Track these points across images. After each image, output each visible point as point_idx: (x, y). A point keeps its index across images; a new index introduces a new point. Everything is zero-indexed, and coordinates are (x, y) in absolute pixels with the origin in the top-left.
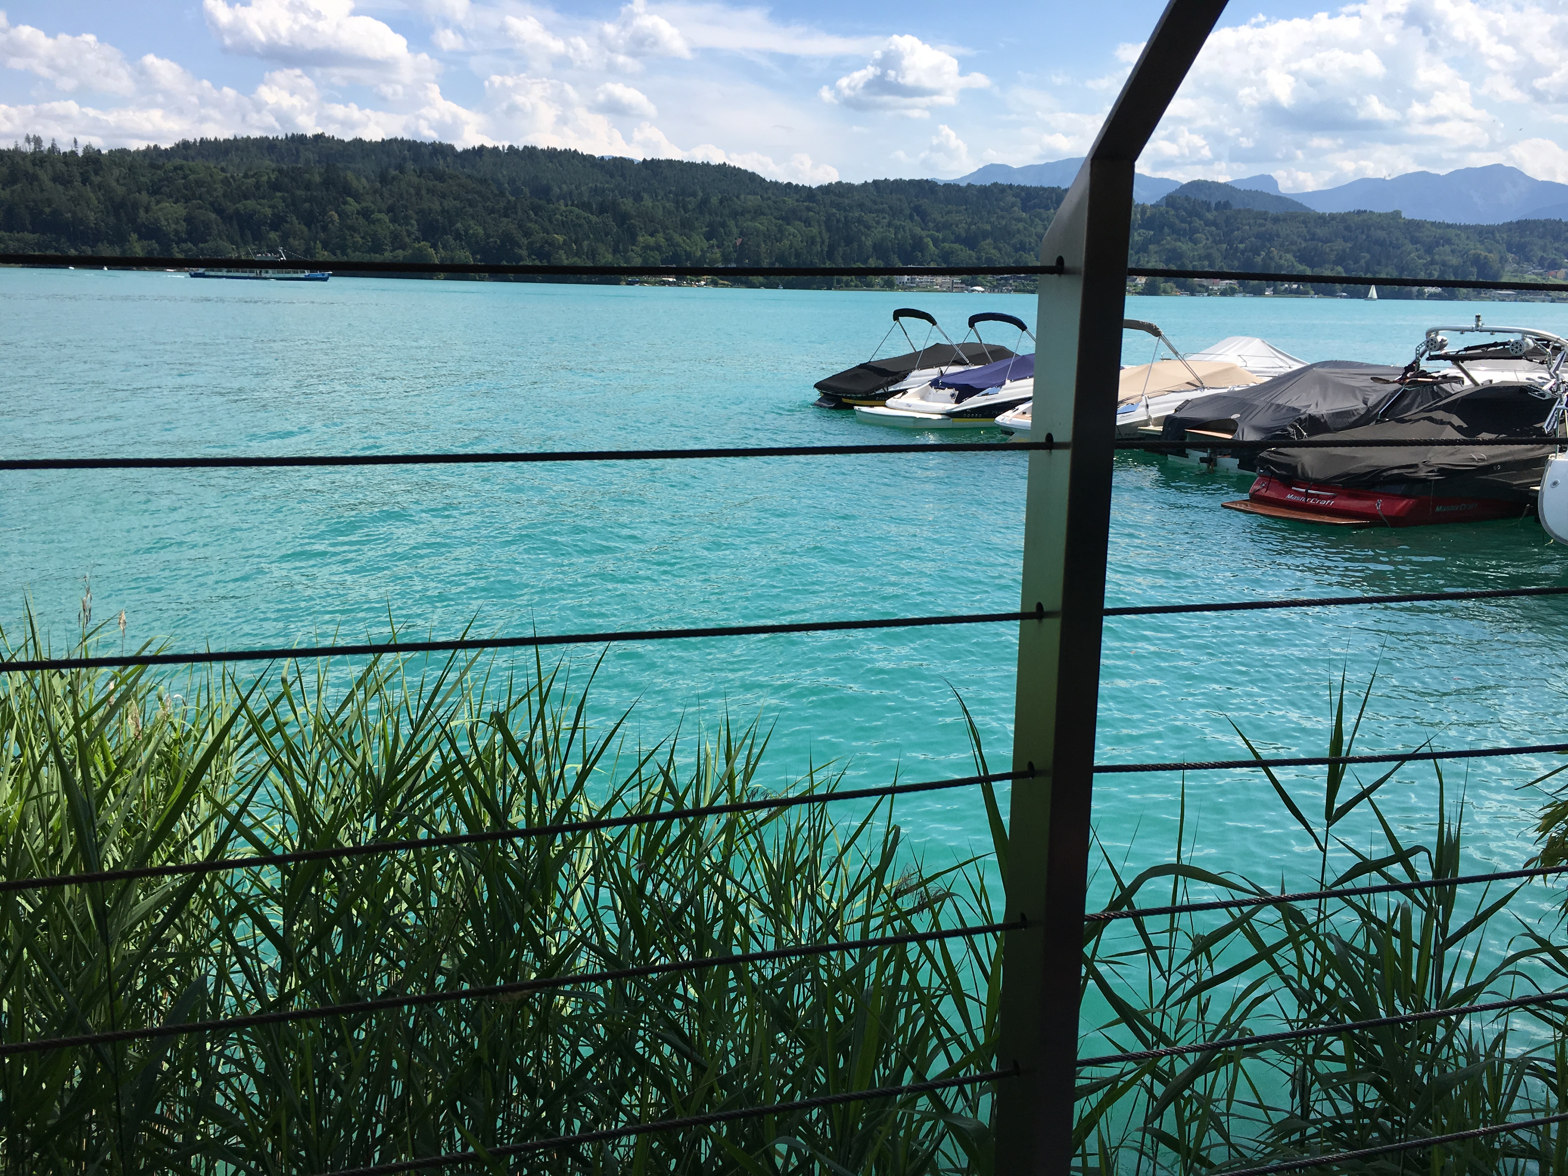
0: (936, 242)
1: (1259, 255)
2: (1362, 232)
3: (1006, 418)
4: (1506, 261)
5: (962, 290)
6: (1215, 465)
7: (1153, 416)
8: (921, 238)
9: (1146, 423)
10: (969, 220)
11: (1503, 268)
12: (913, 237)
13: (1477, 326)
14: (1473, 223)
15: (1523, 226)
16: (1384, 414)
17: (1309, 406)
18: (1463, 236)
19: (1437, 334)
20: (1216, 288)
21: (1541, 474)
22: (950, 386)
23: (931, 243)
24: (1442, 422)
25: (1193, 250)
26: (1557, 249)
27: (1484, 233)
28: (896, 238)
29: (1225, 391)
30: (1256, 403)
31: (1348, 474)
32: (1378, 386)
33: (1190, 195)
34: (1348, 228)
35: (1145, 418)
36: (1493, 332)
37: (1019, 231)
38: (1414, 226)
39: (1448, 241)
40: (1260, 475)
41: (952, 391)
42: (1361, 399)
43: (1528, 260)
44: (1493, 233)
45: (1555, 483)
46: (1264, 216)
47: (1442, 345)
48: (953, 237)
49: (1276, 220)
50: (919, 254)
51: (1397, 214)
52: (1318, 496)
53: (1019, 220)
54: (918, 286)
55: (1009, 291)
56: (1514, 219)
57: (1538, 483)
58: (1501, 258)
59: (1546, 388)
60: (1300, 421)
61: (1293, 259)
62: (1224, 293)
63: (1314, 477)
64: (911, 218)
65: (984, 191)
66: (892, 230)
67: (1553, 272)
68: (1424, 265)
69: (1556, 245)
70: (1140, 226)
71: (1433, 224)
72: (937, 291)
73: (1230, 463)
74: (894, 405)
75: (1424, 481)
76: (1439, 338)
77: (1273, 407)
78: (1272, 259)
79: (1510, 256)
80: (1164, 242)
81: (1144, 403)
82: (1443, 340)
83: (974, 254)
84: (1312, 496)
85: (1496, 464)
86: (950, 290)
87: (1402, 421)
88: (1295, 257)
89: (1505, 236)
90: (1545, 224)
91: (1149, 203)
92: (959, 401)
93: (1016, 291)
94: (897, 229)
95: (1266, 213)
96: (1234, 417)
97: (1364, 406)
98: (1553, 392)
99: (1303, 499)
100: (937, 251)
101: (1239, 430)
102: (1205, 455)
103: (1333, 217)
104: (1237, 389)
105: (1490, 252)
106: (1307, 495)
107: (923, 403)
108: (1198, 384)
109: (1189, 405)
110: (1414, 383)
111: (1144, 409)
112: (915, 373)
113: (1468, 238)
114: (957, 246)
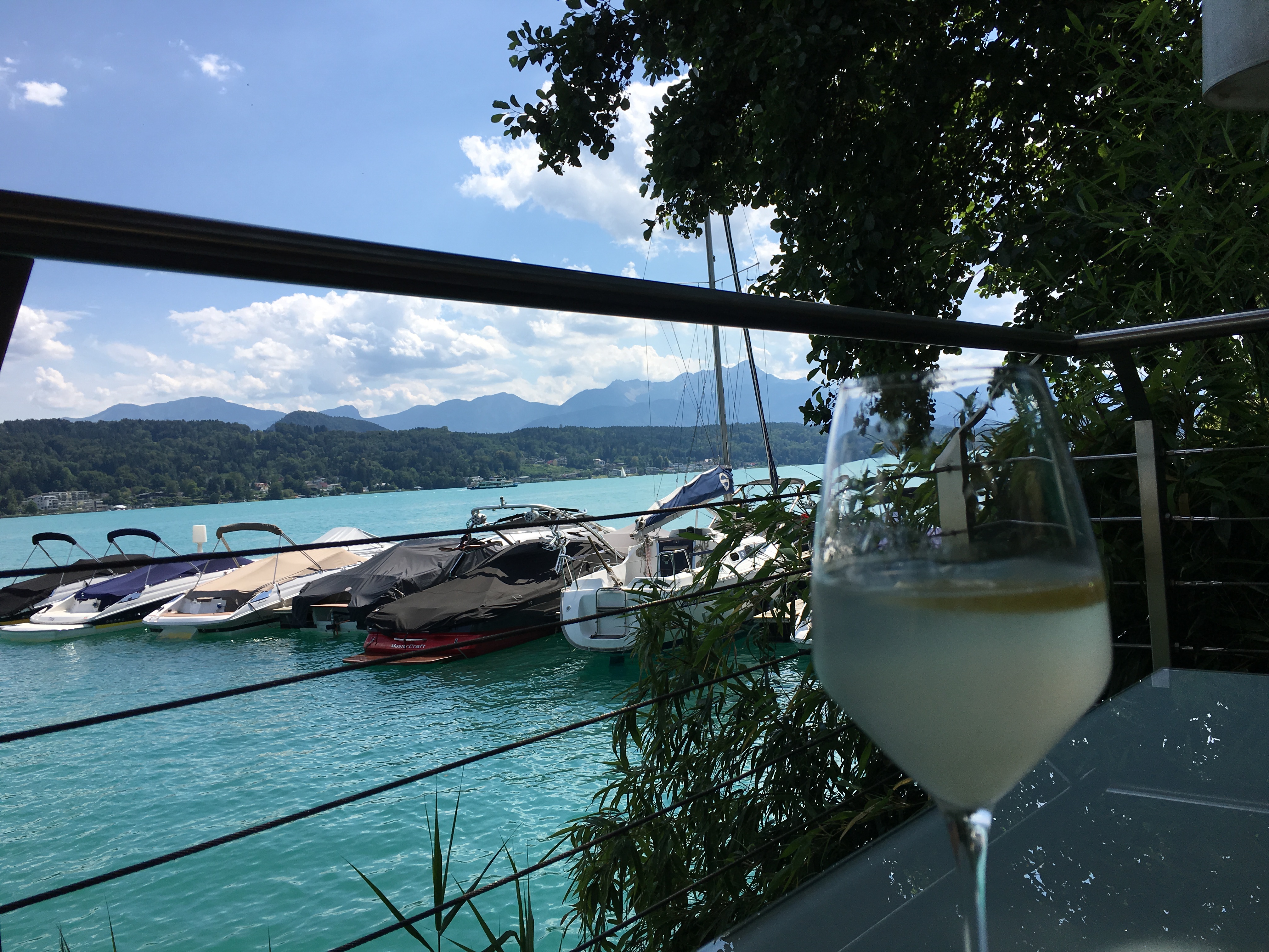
0: (74, 470)
1: (354, 464)
2: (424, 443)
3: (153, 617)
4: (520, 455)
5: (105, 509)
6: (339, 630)
7: (285, 599)
8: (59, 469)
9: (280, 605)
10: (104, 450)
11: (519, 461)
12: (51, 467)
13: (502, 505)
14: (494, 432)
15: (525, 432)
16: (453, 573)
17: (401, 574)
18: (490, 441)
19: (478, 513)
20: (325, 490)
21: (559, 603)
22: (92, 597)
23: (70, 473)
24: (490, 575)
25: (303, 463)
26: (549, 446)
27: (503, 438)
28: (34, 470)
29: (339, 571)
30: (362, 576)
31: (431, 623)
32: (447, 553)
33: (293, 423)
34: (414, 440)
35: (279, 601)
36: (513, 508)
37: (152, 457)
38: (457, 437)
39: (481, 445)
40: (370, 632)
41: (94, 601)
42: (436, 563)
43: (534, 454)
44: (508, 438)
45: (568, 608)
46: (352, 434)
47: (483, 520)
48: (90, 465)
49: (361, 437)
50: (59, 482)
51: (444, 429)
52: (413, 643)
53: (151, 448)
54: (61, 509)
55: (150, 506)
56: (520, 428)
57: (558, 610)
58: (517, 454)
59: (552, 543)
60: (397, 585)
61: (379, 465)
62: (332, 493)
63: (409, 628)
64: (47, 451)
65: (115, 426)
66: (29, 463)
67: (550, 461)
68: (469, 462)
69: (549, 443)
70: (257, 448)
71: (470, 434)
72: (80, 512)
73: (350, 626)
74: (37, 620)
75: (483, 620)
76: (480, 515)
77: (375, 578)
78: (364, 465)
79: (522, 453)
80: (279, 458)
81: (275, 589)
82: (483, 517)
83: (113, 478)
84: (409, 643)
85: (529, 601)
86: (94, 509)
87: (465, 577)
88: (380, 463)
89: (516, 439)
90: (539, 430)
91: (262, 429)
92: (101, 609)
93: (156, 506)
94: (34, 462)
95: (353, 432)
96: (347, 589)
97: (439, 568)
98: (557, 545)
99: (403, 646)
100: (76, 478)
101: (353, 599)
102: (330, 623)
103: (402, 433)
104: (348, 568)
105: (509, 451)
106: (405, 643)
107: (69, 615)
108: (317, 568)
109: (311, 586)
110: (469, 549)
111: (276, 594)
112: (60, 588)
113: (494, 443)
114: (95, 472)
